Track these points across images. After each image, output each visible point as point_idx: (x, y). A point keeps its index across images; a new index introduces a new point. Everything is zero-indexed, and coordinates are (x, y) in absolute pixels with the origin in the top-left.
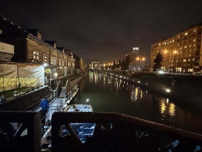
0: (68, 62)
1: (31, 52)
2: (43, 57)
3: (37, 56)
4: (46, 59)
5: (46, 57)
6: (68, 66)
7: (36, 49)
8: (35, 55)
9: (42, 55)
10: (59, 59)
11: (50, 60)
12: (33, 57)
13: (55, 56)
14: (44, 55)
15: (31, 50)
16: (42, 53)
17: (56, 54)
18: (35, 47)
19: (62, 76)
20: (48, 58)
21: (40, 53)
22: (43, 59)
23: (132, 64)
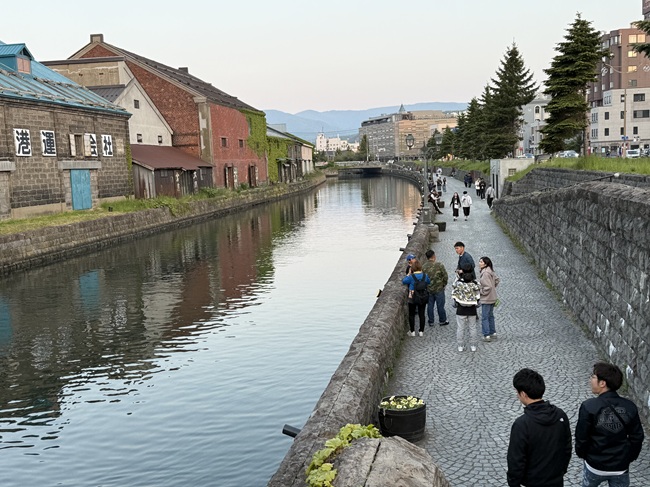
0: (6, 132)
23: (631, 106)
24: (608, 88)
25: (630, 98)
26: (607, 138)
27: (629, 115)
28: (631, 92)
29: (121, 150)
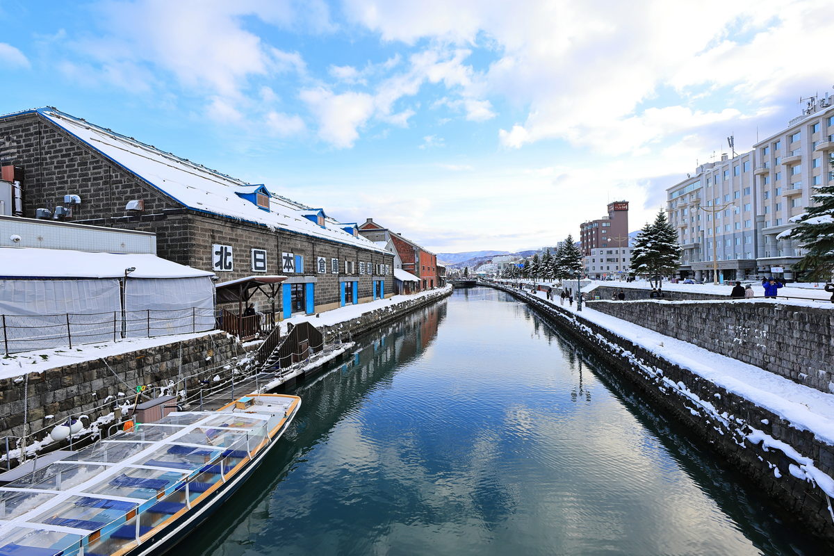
0: (357, 264)
1: (205, 247)
2: (250, 256)
3: (230, 254)
4: (263, 261)
5: (259, 256)
6: (357, 274)
7: (224, 238)
8: (217, 253)
9: (246, 251)
10: (319, 258)
11: (279, 263)
12: (211, 259)
13: (301, 251)
14: (253, 250)
15: (204, 241)
16: (246, 246)
17: (306, 244)
18: (221, 232)
19: (335, 301)
20: (273, 258)
21: (241, 246)
22: (251, 261)
23: (605, 257)
24: (592, 247)
25: (605, 252)
26: (594, 272)
27: (605, 260)
28: (605, 250)
29: (391, 272)
